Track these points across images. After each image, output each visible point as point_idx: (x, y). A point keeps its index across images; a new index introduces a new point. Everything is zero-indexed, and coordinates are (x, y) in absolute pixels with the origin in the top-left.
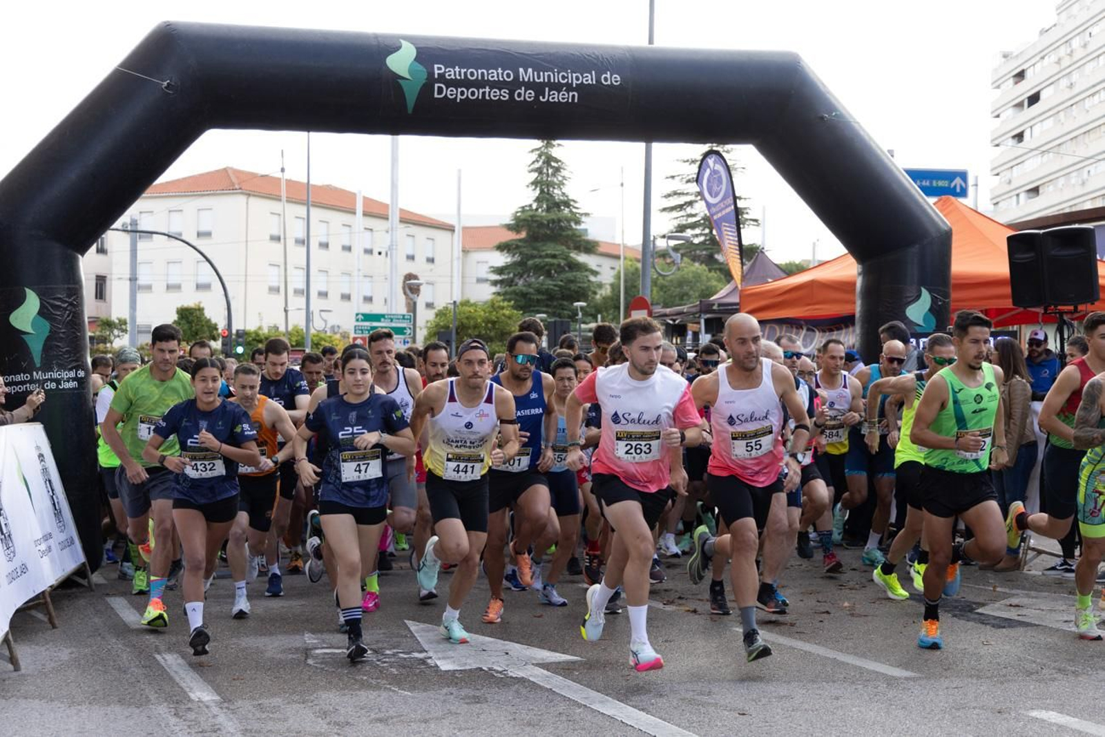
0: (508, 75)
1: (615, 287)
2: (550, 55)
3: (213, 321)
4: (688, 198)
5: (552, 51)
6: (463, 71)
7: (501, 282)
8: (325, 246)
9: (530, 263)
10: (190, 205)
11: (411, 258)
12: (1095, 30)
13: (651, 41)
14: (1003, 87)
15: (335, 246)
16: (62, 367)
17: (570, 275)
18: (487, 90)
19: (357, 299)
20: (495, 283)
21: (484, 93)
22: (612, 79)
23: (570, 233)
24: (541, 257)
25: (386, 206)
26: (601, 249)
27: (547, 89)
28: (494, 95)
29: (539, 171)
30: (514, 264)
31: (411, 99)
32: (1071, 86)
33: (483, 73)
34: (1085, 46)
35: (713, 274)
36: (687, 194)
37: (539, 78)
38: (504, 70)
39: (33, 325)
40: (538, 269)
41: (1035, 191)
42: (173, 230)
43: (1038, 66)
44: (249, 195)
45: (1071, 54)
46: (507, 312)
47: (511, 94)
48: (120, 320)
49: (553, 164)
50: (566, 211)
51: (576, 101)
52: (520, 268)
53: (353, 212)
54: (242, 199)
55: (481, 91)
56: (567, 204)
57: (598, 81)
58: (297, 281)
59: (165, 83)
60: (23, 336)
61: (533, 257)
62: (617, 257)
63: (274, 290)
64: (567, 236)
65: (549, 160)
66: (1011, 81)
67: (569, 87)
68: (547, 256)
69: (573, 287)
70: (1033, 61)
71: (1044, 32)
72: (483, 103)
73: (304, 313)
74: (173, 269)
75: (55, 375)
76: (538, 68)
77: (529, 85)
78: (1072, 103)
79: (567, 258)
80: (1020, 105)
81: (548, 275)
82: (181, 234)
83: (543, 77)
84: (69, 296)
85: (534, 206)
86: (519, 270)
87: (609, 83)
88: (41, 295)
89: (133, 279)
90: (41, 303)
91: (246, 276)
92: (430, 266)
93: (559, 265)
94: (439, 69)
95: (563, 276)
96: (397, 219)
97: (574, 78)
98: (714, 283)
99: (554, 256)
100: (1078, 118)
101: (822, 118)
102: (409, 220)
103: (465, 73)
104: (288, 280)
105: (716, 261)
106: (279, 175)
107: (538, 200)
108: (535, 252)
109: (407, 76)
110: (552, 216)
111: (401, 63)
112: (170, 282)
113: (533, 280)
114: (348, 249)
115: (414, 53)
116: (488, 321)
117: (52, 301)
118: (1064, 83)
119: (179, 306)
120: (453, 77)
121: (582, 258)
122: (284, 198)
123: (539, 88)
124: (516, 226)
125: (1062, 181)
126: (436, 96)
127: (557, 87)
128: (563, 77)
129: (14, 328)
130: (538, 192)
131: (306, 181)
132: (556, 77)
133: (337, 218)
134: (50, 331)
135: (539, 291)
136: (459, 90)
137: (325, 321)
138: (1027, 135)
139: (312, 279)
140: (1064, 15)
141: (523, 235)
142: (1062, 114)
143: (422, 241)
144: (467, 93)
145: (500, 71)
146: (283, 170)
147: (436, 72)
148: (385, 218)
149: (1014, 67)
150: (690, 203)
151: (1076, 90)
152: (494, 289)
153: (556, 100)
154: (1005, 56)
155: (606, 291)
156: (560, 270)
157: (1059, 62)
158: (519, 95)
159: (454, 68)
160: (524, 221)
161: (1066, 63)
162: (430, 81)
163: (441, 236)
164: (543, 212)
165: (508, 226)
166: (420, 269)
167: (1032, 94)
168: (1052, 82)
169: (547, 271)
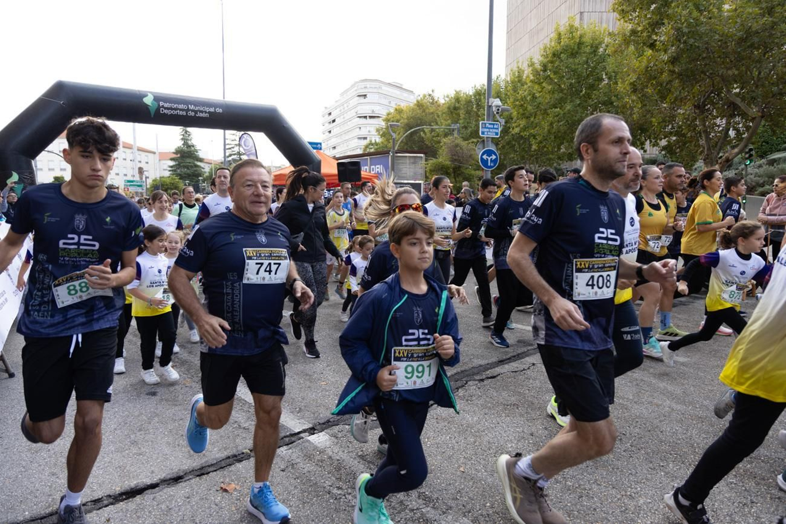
0: (185, 107)
1: (210, 173)
5: (200, 100)
7: (172, 170)
9: (182, 165)
11: (140, 162)
12: (351, 102)
13: (224, 98)
14: (325, 117)
17: (195, 169)
19: (121, 174)
20: (170, 171)
21: (177, 112)
22: (220, 110)
23: (194, 155)
24: (185, 163)
25: (132, 145)
26: (205, 161)
27: (198, 112)
28: (181, 113)
29: (183, 135)
30: (176, 165)
33: (177, 106)
34: (348, 106)
38: (184, 105)
40: (185, 167)
41: (334, 148)
43: (335, 112)
45: (344, 109)
46: (177, 180)
47: (187, 113)
49: (188, 134)
50: (193, 148)
51: (208, 116)
52: (178, 166)
56: (193, 146)
57: (215, 111)
59: (62, 102)
61: (182, 163)
62: (211, 164)
65: (186, 132)
66: (328, 115)
67: (206, 112)
68: (187, 163)
69: (196, 172)
70: (333, 110)
71: (336, 101)
72: (177, 115)
76: (195, 105)
77: (193, 111)
78: (344, 123)
79: (194, 163)
80: (330, 123)
81: (188, 169)
83: (197, 109)
85: (182, 146)
87: (218, 111)
88: (18, 173)
90: (19, 176)
92: (147, 165)
94: (162, 103)
95: (193, 169)
96: (136, 149)
97: (207, 110)
99: (190, 163)
100: (346, 127)
101: (284, 126)
102: (140, 150)
103: (171, 105)
107: (183, 144)
108: (183, 161)
109: (150, 105)
110: (188, 150)
111: (148, 100)
113: (183, 170)
114: (125, 159)
115: (153, 97)
116: (171, 183)
117: (23, 176)
118: (342, 117)
119: (54, 176)
120: (167, 106)
121: (199, 163)
123: (196, 112)
124: (177, 152)
125: (342, 145)
126: (161, 112)
127: (202, 112)
128: (204, 109)
130: (183, 142)
132: (201, 109)
134: (23, 186)
135: (185, 174)
136: (169, 111)
138: (332, 132)
140: (342, 97)
141: (179, 155)
142: (342, 126)
143: (143, 157)
144: (172, 112)
147: (161, 105)
148: (133, 149)
149: (328, 111)
150: (233, 148)
151: (345, 119)
152: (170, 173)
153: (201, 116)
154: (326, 108)
155: (207, 174)
156: (192, 167)
157: (340, 111)
158: (189, 114)
159: (167, 103)
160: (179, 151)
161: (342, 111)
162: (159, 107)
163: (151, 155)
164: (185, 148)
165: (174, 153)
166: (143, 165)
167: (333, 119)
168: (339, 116)
169: (187, 167)
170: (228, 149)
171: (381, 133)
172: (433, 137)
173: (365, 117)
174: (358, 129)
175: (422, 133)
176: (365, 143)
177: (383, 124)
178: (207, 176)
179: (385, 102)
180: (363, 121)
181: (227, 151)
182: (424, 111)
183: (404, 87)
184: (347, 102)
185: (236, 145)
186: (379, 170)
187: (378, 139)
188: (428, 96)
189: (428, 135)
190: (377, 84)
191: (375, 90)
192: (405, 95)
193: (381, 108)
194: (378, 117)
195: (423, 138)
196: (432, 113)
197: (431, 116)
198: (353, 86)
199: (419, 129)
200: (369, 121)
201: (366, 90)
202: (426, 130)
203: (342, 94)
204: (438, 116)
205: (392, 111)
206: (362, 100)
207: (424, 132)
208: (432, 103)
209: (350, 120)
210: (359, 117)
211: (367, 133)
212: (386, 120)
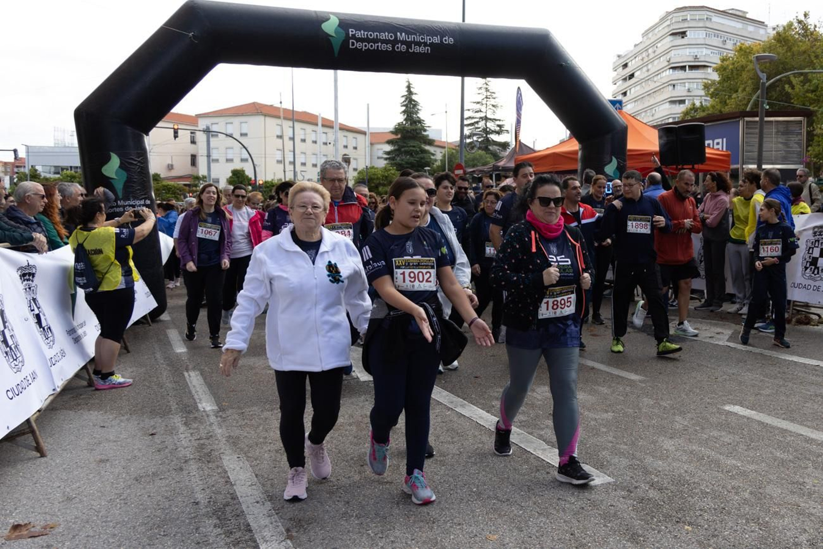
0: (391, 36)
1: (443, 161)
2: (415, 26)
3: (250, 176)
4: (476, 120)
5: (416, 23)
6: (366, 33)
7: (389, 158)
8: (304, 141)
9: (403, 149)
10: (236, 121)
11: (346, 147)
12: (659, 45)
14: (618, 70)
15: (309, 141)
16: (136, 198)
17: (421, 155)
18: (380, 44)
20: (386, 159)
21: (378, 46)
22: (449, 40)
24: (408, 147)
25: (333, 122)
26: (436, 144)
27: (413, 45)
28: (384, 47)
30: (395, 150)
31: (336, 48)
32: (648, 70)
33: (377, 35)
34: (654, 52)
35: (488, 155)
36: (476, 118)
37: (408, 38)
38: (389, 33)
39: (117, 173)
40: (407, 153)
42: (229, 132)
43: (633, 61)
44: (265, 116)
45: (648, 56)
46: (393, 172)
47: (393, 47)
48: (203, 176)
49: (413, 103)
50: (420, 125)
51: (429, 52)
53: (317, 125)
54: (262, 118)
55: (376, 45)
56: (420, 121)
57: (441, 41)
58: (289, 157)
59: (191, 35)
60: (111, 180)
61: (404, 147)
62: (444, 147)
63: (279, 162)
64: (420, 137)
66: (621, 68)
67: (425, 44)
68: (411, 146)
69: (423, 161)
70: (631, 59)
71: (636, 46)
72: (377, 52)
73: (292, 172)
74: (229, 151)
75: (132, 203)
76: (408, 33)
77: (403, 42)
78: (647, 80)
79: (420, 147)
80: (625, 79)
81: (411, 155)
82: (232, 134)
83: (411, 38)
84: (139, 158)
85: (404, 123)
86: (397, 153)
87: (447, 42)
88: (120, 156)
89: (209, 156)
90: (121, 161)
91: (265, 154)
92: (355, 151)
93: (416, 151)
94: (352, 31)
95: (418, 156)
96: (338, 128)
97: (428, 39)
98: (489, 159)
99: (414, 147)
100: (652, 85)
101: (562, 65)
102: (344, 128)
103: (367, 35)
104: (285, 156)
105: (489, 150)
106: (278, 105)
107: (405, 120)
108: (405, 145)
109: (333, 35)
110: (413, 127)
111: (330, 27)
112: (228, 158)
113: (404, 157)
114: (315, 142)
115: (337, 22)
116: (383, 176)
117: (127, 160)
118: (645, 69)
120: (360, 36)
121: (427, 148)
122: (282, 118)
123: (408, 44)
124: (397, 131)
125: (643, 114)
126: (351, 47)
127: (418, 44)
128: (422, 39)
129: (104, 175)
130: (406, 116)
131: (292, 109)
132: (418, 38)
133: (309, 128)
134: (127, 177)
135: (407, 163)
136: (364, 44)
137: (304, 176)
138: (628, 93)
139: (296, 156)
140: (645, 38)
141: (399, 136)
142: (643, 84)
143: (351, 139)
144: (369, 46)
145: (387, 34)
146: (281, 103)
147: (351, 33)
148: (332, 127)
149: (623, 62)
150: (477, 122)
151: (650, 73)
152: (386, 162)
153: (418, 51)
154: (619, 56)
155: (438, 163)
156: (417, 153)
157: (642, 59)
158: (398, 48)
159: (360, 31)
160: (399, 129)
161: (645, 60)
162: (348, 38)
163: (360, 137)
164: (408, 125)
165: (392, 132)
166: (350, 152)
167: (630, 73)
168: (640, 68)
169: (410, 153)
170: (468, 125)
171: (712, 91)
172: (807, 91)
173: (683, 68)
174: (671, 88)
175: (787, 86)
176: (681, 109)
177: (715, 77)
178: (438, 167)
179: (716, 42)
180: (680, 74)
181: (466, 129)
182: (790, 49)
183: (748, 16)
184: (654, 44)
185: (481, 118)
186: (720, 147)
187: (708, 102)
188: (796, 25)
189: (798, 88)
190: (704, 14)
191: (701, 24)
192: (751, 28)
193: (709, 52)
194: (706, 66)
195: (788, 94)
196: (804, 52)
198: (663, 20)
199: (780, 80)
200: (689, 74)
201: (686, 25)
202: (795, 81)
203: (645, 34)
205: (731, 54)
206: (679, 41)
207: (790, 83)
208: (805, 36)
209: (658, 73)
210: (674, 68)
211: (685, 93)
212: (720, 70)
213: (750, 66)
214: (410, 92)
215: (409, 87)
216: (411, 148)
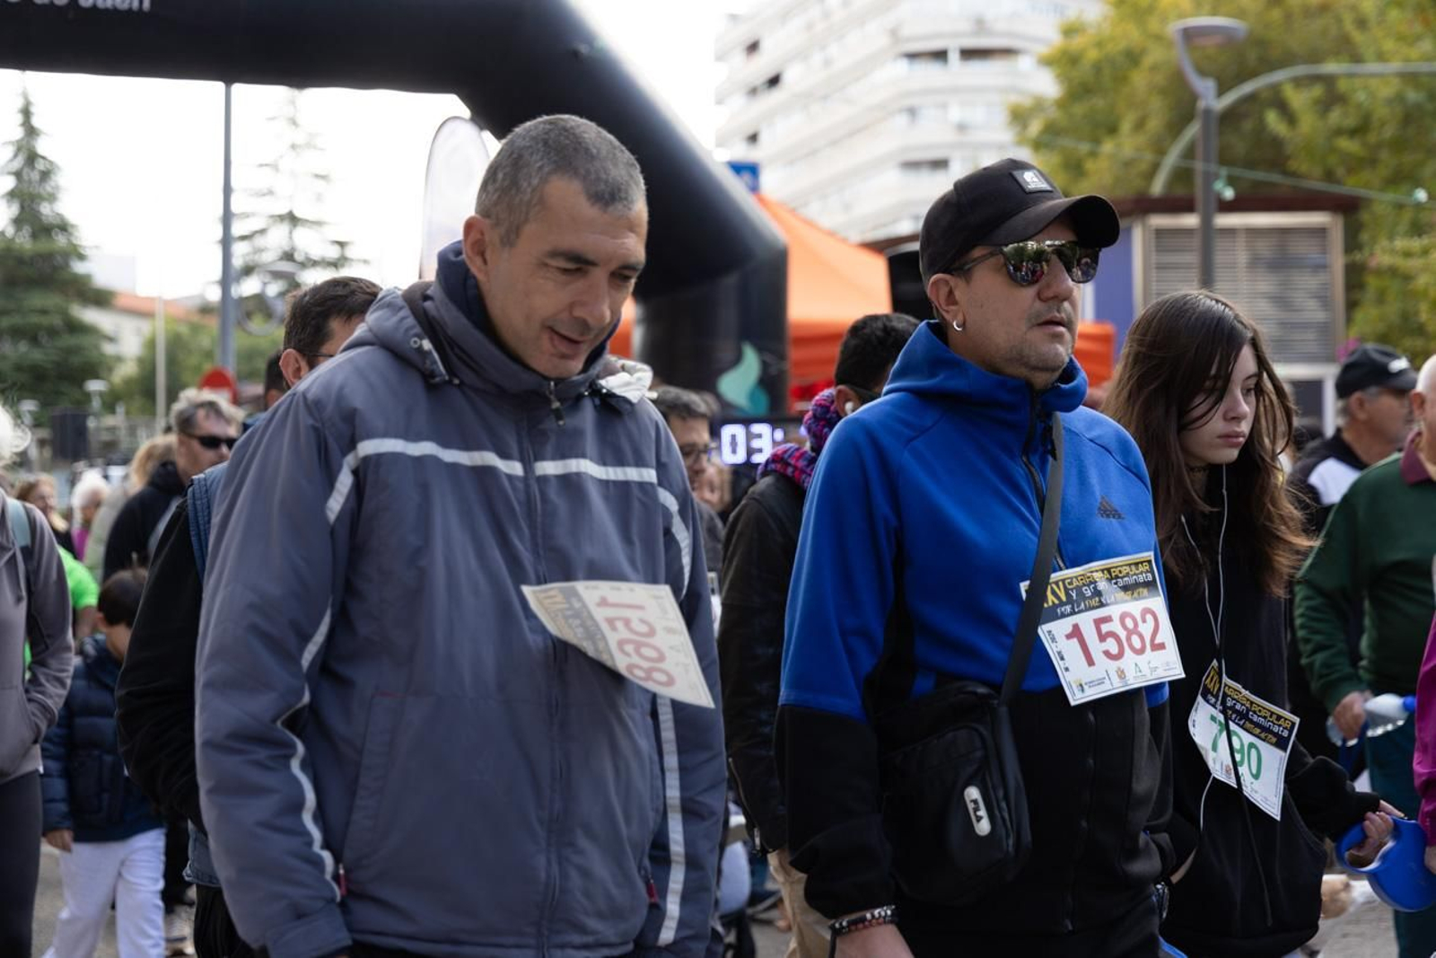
1: (146, 361)
4: (261, 223)
14: (731, 61)
17: (68, 341)
26: (120, 302)
32: (826, 64)
43: (779, 34)
49: (39, 164)
50: (62, 240)
56: (64, 227)
64: (65, 280)
66: (741, 54)
68: (32, 311)
69: (77, 360)
70: (772, 26)
80: (753, 92)
81: (34, 340)
85: (11, 232)
93: (51, 326)
95: (57, 344)
99: (44, 312)
100: (843, 110)
107: (15, 220)
110: (43, 246)
118: (817, 58)
121: (90, 315)
130: (14, 210)
135: (18, 368)
138: (763, 137)
142: (814, 107)
149: (744, 34)
150: (262, 232)
154: (734, 18)
155: (127, 370)
156: (53, 332)
161: (816, 33)
164: (24, 242)
167: (770, 74)
168: (801, 55)
169: (31, 334)
171: (1035, 128)
172: (1339, 132)
173: (940, 55)
174: (902, 120)
175: (1272, 119)
177: (1047, 86)
178: (128, 382)
180: (930, 73)
181: (238, 248)
189: (1308, 123)
194: (1007, 52)
195: (1277, 143)
197: (1318, 24)
199: (1251, 98)
200: (959, 73)
202: (1299, 99)
204: (1362, 23)
205: (1092, 13)
207: (1283, 107)
210: (913, 56)
211: (950, 136)
212: (1064, 62)
213: (1155, 55)
214: (31, 131)
215: (26, 112)
216: (35, 319)
